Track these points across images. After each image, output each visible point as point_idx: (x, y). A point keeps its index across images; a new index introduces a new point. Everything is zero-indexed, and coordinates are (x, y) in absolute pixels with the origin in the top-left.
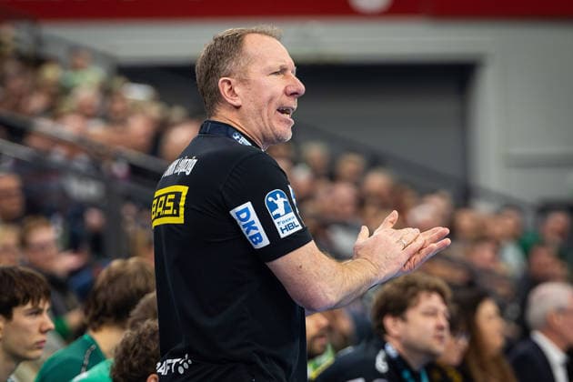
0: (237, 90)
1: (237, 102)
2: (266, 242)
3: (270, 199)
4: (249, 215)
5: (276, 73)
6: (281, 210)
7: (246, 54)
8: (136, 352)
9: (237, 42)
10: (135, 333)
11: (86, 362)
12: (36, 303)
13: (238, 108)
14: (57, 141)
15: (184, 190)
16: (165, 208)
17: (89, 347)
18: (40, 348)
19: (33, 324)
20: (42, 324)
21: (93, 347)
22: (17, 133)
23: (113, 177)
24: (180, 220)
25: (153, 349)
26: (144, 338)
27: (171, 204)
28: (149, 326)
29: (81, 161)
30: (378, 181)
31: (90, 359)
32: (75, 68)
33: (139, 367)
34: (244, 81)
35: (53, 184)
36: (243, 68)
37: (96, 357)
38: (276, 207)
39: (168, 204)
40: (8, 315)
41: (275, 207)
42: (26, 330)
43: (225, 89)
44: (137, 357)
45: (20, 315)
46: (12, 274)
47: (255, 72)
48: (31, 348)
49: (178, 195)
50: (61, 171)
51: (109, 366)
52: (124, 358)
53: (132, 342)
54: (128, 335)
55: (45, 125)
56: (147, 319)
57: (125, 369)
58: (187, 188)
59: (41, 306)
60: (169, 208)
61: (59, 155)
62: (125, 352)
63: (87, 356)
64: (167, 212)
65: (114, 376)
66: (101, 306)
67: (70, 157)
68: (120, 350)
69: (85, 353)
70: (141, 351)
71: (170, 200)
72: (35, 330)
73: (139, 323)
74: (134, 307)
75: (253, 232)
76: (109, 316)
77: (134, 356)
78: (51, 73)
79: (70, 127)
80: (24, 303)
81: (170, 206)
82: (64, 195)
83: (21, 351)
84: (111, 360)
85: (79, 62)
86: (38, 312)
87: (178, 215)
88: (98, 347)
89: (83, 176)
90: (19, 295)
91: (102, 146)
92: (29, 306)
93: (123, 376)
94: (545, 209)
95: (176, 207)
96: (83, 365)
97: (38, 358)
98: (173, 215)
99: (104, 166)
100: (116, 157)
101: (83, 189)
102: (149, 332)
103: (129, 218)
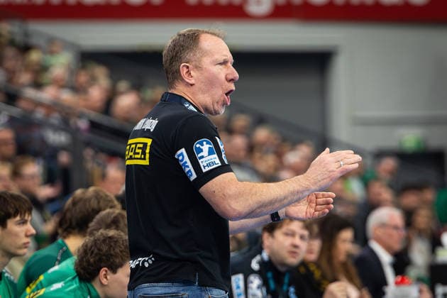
0: (192, 73)
1: (192, 81)
2: (194, 176)
3: (198, 146)
4: (183, 157)
5: (221, 64)
6: (205, 153)
7: (200, 49)
8: (92, 252)
9: (195, 39)
10: (92, 239)
11: (59, 258)
12: (23, 216)
13: (192, 85)
14: (39, 104)
15: (149, 141)
16: (135, 153)
17: (62, 248)
18: (26, 247)
19: (21, 231)
20: (27, 231)
21: (65, 248)
22: (12, 98)
23: (78, 129)
24: (146, 162)
25: (104, 250)
26: (98, 242)
27: (140, 151)
28: (102, 234)
29: (55, 119)
30: (262, 134)
31: (62, 256)
32: (52, 53)
33: (95, 262)
34: (198, 68)
35: (36, 134)
36: (198, 58)
37: (66, 254)
38: (202, 151)
39: (137, 151)
40: (4, 225)
41: (200, 150)
42: (16, 235)
43: (184, 72)
44: (93, 255)
45: (12, 225)
46: (6, 196)
47: (206, 62)
48: (20, 248)
49: (145, 145)
50: (41, 125)
51: (74, 261)
52: (85, 257)
53: (89, 245)
54: (87, 240)
55: (30, 93)
56: (100, 229)
57: (85, 264)
58: (151, 140)
59: (26, 218)
60: (138, 153)
61: (40, 114)
62: (85, 252)
63: (60, 254)
64: (137, 156)
65: (77, 268)
66: (68, 222)
67: (48, 115)
68: (81, 250)
69: (59, 252)
70: (96, 251)
71: (139, 148)
72: (22, 235)
73: (95, 232)
74: (91, 221)
75: (187, 170)
76: (74, 229)
77: (91, 255)
78: (35, 56)
79: (48, 94)
80: (15, 216)
81: (138, 152)
82: (43, 141)
83: (13, 250)
84: (75, 258)
85: (55, 48)
86: (24, 222)
87: (144, 159)
88: (68, 249)
89: (56, 129)
90: (11, 211)
91: (69, 108)
92: (18, 218)
93: (84, 269)
94: (380, 155)
95: (144, 153)
96: (57, 260)
97: (24, 254)
98: (141, 159)
99: (72, 122)
100: (81, 116)
101: (56, 138)
102: (102, 238)
103: (88, 158)
